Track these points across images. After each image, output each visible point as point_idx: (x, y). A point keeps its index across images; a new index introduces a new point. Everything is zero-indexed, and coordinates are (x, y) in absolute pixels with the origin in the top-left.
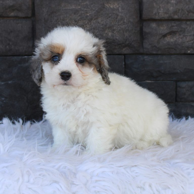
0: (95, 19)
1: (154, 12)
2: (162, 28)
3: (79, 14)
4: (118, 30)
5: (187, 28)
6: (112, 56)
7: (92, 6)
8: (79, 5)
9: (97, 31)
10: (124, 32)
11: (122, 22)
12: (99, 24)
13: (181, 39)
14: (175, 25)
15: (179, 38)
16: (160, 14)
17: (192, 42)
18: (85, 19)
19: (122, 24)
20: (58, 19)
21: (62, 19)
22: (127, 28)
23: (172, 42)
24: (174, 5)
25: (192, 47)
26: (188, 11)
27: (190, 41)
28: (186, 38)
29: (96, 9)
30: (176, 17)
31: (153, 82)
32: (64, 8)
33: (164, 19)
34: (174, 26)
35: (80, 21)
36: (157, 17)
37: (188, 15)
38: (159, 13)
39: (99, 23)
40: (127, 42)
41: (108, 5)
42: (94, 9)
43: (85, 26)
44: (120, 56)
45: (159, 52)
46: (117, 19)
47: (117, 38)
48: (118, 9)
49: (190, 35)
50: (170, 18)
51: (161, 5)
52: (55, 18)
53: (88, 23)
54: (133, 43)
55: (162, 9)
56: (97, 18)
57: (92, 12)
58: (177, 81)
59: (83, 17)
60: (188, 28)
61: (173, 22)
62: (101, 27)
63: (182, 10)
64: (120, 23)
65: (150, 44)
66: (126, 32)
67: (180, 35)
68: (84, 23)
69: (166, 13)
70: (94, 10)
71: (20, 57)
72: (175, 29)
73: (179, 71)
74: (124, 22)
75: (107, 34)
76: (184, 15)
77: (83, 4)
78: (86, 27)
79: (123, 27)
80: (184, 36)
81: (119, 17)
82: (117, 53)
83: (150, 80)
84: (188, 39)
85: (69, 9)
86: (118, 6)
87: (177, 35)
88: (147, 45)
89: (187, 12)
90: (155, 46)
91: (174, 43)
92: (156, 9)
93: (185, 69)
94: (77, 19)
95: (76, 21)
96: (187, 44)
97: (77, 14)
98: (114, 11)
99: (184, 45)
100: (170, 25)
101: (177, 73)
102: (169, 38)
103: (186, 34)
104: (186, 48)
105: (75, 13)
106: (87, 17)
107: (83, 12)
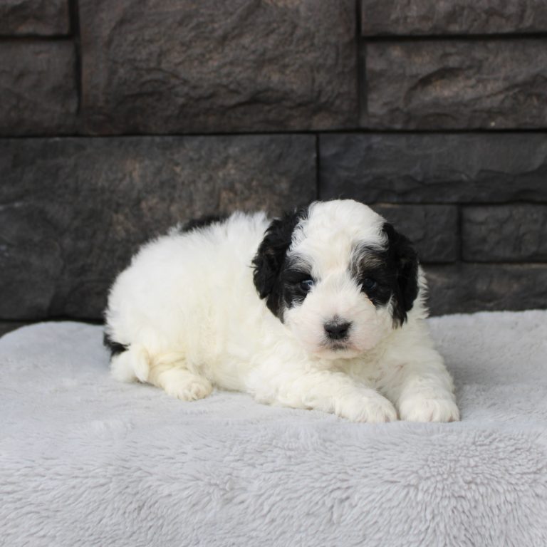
0: (233, 38)
1: (393, 17)
2: (418, 60)
3: (191, 26)
4: (297, 66)
5: (487, 59)
6: (282, 137)
9: (240, 68)
10: (312, 71)
11: (307, 44)
12: (244, 52)
13: (470, 91)
14: (453, 50)
15: (465, 86)
16: (409, 20)
17: (501, 97)
18: (207, 39)
19: (307, 50)
20: (136, 40)
21: (147, 38)
22: (321, 61)
23: (446, 99)
25: (501, 113)
26: (486, 12)
27: (495, 94)
28: (485, 87)
29: (239, 11)
30: (455, 28)
31: (396, 206)
32: (154, 11)
33: (420, 34)
35: (194, 44)
36: (401, 30)
37: (487, 21)
38: (406, 18)
39: (244, 47)
40: (323, 100)
42: (232, 10)
43: (208, 56)
44: (304, 137)
45: (412, 126)
46: (294, 36)
47: (295, 87)
48: (297, 11)
49: (496, 80)
50: (439, 32)
52: (131, 37)
53: (216, 48)
54: (338, 102)
55: (415, 8)
56: (240, 35)
57: (226, 19)
58: (461, 205)
59: (203, 33)
60: (490, 60)
61: (448, 42)
62: (252, 57)
63: (472, 8)
64: (301, 48)
65: (386, 104)
66: (318, 72)
67: (468, 78)
68: (205, 48)
69: (424, 18)
70: (231, 14)
71: (42, 141)
72: (453, 62)
73: (464, 177)
74: (312, 45)
75: (265, 76)
76: (476, 24)
78: (211, 58)
79: (310, 57)
80: (479, 81)
81: (299, 32)
82: (298, 128)
83: (388, 202)
84: (491, 87)
85: (168, 13)
86: (297, 2)
87: (460, 78)
88: (376, 107)
89: (484, 16)
90: (397, 109)
91: (450, 100)
92: (399, 7)
93: (482, 171)
94: (188, 39)
95: (183, 44)
96: (487, 103)
97: (187, 26)
98: (285, 14)
99: (477, 107)
100: (440, 52)
101: (460, 182)
102: (438, 88)
103: (485, 77)
104: (485, 115)
105: (180, 24)
106: (213, 30)
107: (201, 19)
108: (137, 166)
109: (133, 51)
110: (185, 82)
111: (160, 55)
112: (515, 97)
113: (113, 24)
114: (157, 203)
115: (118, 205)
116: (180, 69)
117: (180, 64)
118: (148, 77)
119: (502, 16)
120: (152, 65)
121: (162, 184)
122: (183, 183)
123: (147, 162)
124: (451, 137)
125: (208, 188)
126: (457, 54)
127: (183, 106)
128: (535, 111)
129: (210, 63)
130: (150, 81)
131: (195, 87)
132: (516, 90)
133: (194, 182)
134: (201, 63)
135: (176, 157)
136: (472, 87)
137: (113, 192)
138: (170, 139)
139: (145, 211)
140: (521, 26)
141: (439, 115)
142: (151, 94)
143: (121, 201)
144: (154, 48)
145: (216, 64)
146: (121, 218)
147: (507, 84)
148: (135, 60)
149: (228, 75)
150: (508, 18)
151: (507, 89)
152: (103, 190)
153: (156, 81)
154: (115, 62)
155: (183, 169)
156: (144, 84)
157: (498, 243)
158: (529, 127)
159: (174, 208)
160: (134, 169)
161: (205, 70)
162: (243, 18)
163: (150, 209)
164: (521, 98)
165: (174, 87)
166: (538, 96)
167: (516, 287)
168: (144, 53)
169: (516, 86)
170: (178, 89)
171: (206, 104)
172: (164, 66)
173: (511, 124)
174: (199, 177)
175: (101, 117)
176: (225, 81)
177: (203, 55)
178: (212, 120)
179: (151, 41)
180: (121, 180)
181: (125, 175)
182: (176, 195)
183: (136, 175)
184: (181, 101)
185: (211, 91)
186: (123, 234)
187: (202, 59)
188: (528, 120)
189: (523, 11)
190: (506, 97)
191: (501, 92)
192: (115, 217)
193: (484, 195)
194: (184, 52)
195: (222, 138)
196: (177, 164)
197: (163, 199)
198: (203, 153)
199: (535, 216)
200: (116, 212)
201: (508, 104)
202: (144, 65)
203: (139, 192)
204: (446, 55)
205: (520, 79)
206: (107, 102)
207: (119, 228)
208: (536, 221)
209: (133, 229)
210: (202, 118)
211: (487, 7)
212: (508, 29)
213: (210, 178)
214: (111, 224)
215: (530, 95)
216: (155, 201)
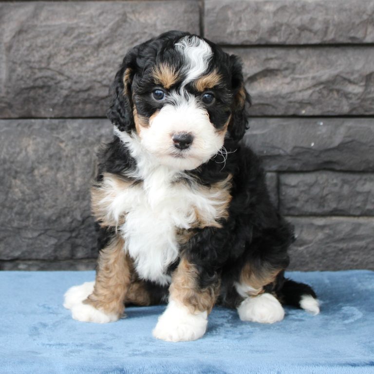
0: (106, 45)
2: (247, 63)
3: (74, 36)
5: (299, 62)
7: (101, 18)
8: (75, 16)
9: (111, 69)
12: (114, 56)
13: (286, 86)
14: (273, 56)
15: (283, 83)
16: (240, 34)
17: (310, 92)
18: (86, 46)
20: (31, 46)
21: (39, 44)
23: (268, 93)
24: (271, 15)
25: (310, 104)
26: (299, 28)
28: (298, 84)
29: (110, 25)
30: (275, 40)
32: (44, 24)
33: (248, 43)
34: (271, 59)
35: (75, 50)
36: (234, 41)
37: (299, 35)
38: (238, 32)
39: (114, 52)
41: (135, 16)
42: (104, 24)
43: (86, 59)
48: (155, 25)
49: (306, 79)
50: (263, 43)
51: (242, 16)
52: (27, 44)
53: (92, 53)
55: (245, 24)
56: (111, 43)
57: (101, 30)
58: (279, 172)
59: (82, 41)
60: (302, 63)
61: (270, 50)
62: (119, 60)
63: (288, 25)
67: (285, 77)
68: (84, 53)
69: (253, 32)
70: (104, 27)
72: (273, 65)
73: (281, 152)
76: (291, 37)
77: (82, 13)
78: (89, 61)
80: (293, 79)
84: (302, 84)
85: (55, 26)
86: (154, 18)
87: (279, 77)
89: (297, 31)
91: (271, 94)
92: (233, 24)
93: (295, 147)
94: (71, 46)
95: (67, 50)
96: (299, 96)
97: (70, 36)
98: (146, 27)
99: (292, 99)
100: (264, 57)
101: (279, 156)
102: (262, 84)
103: (297, 76)
104: (297, 105)
105: (65, 34)
106: (90, 40)
107: (81, 31)
108: (31, 142)
109: (28, 55)
110: (68, 78)
111: (49, 58)
112: (320, 92)
113: (13, 34)
114: (46, 172)
115: (16, 172)
116: (64, 68)
117: (65, 64)
118: (39, 74)
119: (311, 31)
120: (43, 65)
121: (51, 156)
122: (67, 156)
123: (39, 140)
124: (272, 121)
125: (86, 160)
126: (277, 58)
127: (67, 96)
128: (335, 103)
129: (88, 64)
130: (41, 78)
131: (76, 83)
132: (321, 86)
133: (75, 155)
134: (81, 64)
135: (61, 136)
136: (288, 84)
137: (12, 162)
138: (56, 121)
139: (37, 177)
140: (325, 39)
141: (263, 104)
142: (42, 87)
143: (18, 169)
144: (45, 52)
145: (93, 65)
146: (18, 182)
147: (314, 82)
148: (30, 62)
149: (102, 73)
150: (315, 33)
151: (315, 86)
152: (5, 161)
153: (46, 77)
154: (14, 63)
155: (66, 145)
156: (36, 80)
157: (307, 201)
158: (331, 114)
159: (60, 175)
160: (29, 145)
161: (84, 69)
162: (113, 30)
163: (42, 176)
164: (325, 92)
165: (59, 82)
166: (338, 91)
167: (320, 235)
168: (36, 56)
169: (322, 83)
170: (63, 84)
171: (84, 95)
172: (52, 66)
173: (317, 112)
174: (79, 152)
175: (3, 105)
176: (99, 78)
177: (83, 58)
178: (89, 107)
179: (42, 47)
180: (19, 153)
181: (21, 150)
182: (62, 165)
183: (30, 149)
184: (65, 92)
185: (88, 86)
186: (20, 195)
187: (82, 61)
188: (330, 109)
189: (327, 28)
190: (314, 92)
191: (310, 88)
192: (13, 181)
193: (297, 165)
194: (69, 55)
195: (96, 120)
196: (62, 142)
197: (51, 168)
198: (82, 132)
199: (335, 181)
200: (15, 178)
201: (315, 97)
202: (36, 65)
203: (33, 163)
204: (268, 60)
205: (324, 78)
206: (8, 93)
207: (17, 190)
208: (336, 185)
209: (27, 191)
210: (81, 106)
211: (299, 24)
212: (316, 40)
213: (88, 152)
214: (10, 187)
215: (331, 90)
216: (45, 169)
